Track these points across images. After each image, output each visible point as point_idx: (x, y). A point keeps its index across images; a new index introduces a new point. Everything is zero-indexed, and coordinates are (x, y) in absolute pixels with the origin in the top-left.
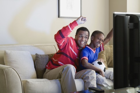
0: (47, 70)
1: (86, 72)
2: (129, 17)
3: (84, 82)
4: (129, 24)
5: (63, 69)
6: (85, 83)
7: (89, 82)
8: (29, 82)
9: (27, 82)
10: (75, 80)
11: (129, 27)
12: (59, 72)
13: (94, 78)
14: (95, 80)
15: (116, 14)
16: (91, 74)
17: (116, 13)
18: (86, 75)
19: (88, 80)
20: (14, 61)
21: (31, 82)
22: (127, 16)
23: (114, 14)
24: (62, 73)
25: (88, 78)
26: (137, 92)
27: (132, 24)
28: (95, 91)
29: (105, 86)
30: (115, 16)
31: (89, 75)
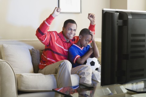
1: (82, 68)
2: (118, 13)
3: (79, 78)
4: (117, 21)
5: (60, 64)
6: (81, 78)
7: (85, 77)
8: (23, 76)
9: (21, 75)
10: (71, 75)
11: (117, 24)
12: (56, 67)
13: (90, 74)
14: (90, 76)
15: (105, 11)
16: (87, 70)
17: (105, 9)
18: (82, 71)
19: (84, 76)
20: (11, 55)
21: (26, 76)
22: (116, 13)
24: (58, 69)
25: (84, 73)
26: (126, 89)
27: (121, 21)
28: (84, 87)
30: (104, 12)
31: (85, 71)
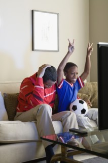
0: (18, 113)
5: (38, 109)
17: (100, 43)
23: (98, 45)
24: (36, 115)
29: (87, 128)
30: (99, 47)
